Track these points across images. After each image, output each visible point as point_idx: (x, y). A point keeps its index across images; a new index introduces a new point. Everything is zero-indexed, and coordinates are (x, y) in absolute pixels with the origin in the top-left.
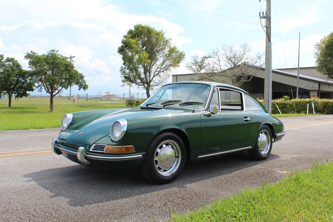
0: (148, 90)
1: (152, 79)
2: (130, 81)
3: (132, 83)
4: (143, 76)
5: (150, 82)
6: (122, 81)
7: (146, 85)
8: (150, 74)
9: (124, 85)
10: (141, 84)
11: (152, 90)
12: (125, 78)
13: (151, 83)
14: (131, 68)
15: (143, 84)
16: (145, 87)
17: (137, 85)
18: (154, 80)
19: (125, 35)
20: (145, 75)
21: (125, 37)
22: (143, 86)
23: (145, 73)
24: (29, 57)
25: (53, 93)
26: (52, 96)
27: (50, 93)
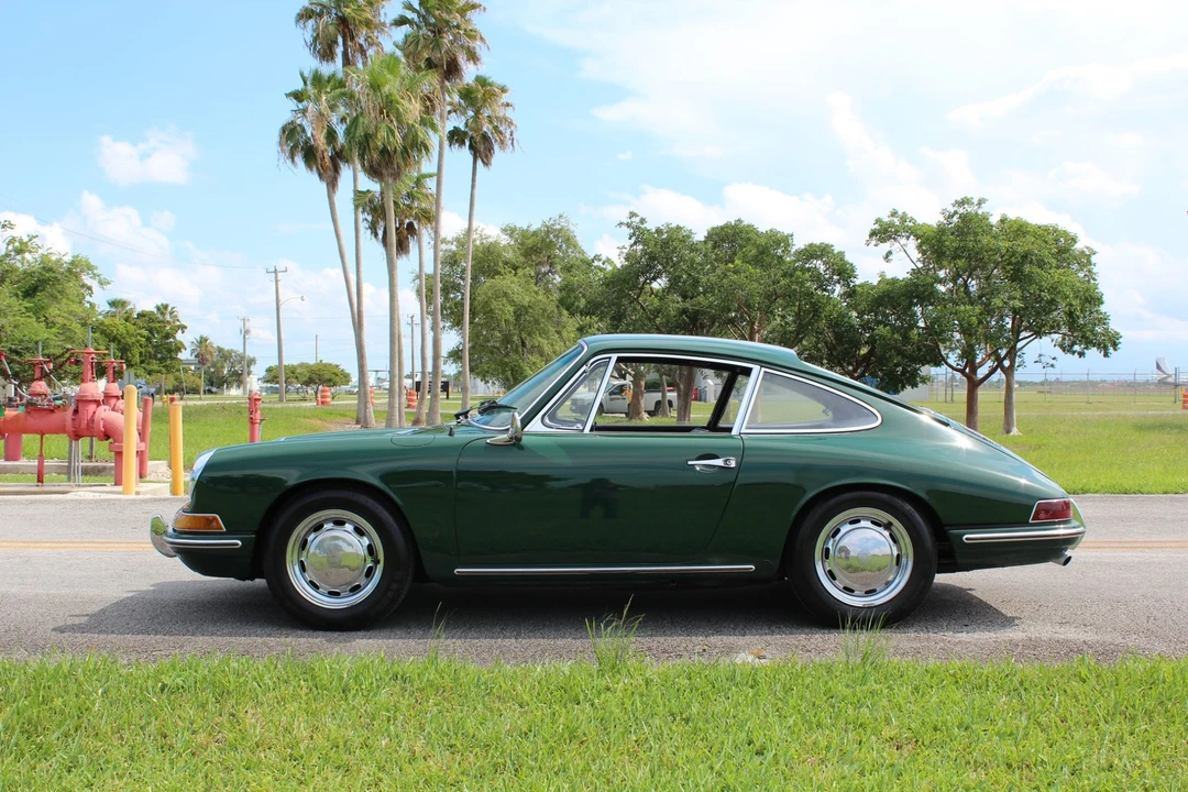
24: (883, 233)
25: (974, 370)
26: (973, 385)
27: (962, 371)
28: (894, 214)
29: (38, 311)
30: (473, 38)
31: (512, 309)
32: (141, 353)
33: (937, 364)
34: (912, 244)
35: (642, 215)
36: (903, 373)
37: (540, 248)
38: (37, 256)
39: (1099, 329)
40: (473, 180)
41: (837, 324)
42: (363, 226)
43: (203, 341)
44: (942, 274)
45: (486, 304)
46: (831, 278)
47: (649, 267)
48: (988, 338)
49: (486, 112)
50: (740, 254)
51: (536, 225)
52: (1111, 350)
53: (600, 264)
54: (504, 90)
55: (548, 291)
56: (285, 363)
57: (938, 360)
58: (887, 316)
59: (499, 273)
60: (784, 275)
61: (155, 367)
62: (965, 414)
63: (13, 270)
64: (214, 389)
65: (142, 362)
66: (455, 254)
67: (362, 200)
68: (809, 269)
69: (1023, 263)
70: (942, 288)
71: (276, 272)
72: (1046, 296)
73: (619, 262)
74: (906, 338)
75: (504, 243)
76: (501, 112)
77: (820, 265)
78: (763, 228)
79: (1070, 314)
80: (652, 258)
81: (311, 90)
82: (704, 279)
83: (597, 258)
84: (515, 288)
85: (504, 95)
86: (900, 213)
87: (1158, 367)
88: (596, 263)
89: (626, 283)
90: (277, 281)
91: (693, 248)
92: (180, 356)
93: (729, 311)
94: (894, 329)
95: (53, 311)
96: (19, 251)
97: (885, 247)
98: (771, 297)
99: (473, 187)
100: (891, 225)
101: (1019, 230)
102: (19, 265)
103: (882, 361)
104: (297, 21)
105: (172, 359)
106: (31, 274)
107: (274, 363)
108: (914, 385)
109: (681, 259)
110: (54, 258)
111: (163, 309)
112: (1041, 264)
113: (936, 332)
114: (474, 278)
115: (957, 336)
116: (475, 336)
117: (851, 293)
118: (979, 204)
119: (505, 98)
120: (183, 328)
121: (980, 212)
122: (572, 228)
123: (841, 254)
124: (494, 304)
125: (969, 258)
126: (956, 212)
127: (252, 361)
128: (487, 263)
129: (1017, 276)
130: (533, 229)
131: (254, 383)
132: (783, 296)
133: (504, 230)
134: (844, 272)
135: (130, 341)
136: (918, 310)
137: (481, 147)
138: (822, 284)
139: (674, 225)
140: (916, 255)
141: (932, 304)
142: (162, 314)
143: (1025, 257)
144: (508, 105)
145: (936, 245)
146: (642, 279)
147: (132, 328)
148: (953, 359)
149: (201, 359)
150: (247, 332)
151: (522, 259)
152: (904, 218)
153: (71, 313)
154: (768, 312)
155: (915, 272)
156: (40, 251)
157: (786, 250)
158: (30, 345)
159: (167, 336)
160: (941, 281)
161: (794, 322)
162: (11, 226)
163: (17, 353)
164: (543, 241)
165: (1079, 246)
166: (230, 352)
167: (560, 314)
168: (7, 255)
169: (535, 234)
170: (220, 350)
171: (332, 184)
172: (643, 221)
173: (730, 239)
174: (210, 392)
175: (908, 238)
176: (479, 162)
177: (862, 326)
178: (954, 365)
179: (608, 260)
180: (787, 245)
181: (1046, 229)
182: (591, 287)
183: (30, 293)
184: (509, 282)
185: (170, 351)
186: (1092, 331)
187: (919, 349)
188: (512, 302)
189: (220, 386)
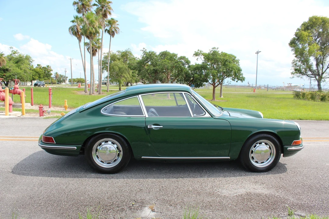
0: (319, 81)
1: (325, 71)
2: (301, 73)
3: (302, 75)
4: (314, 67)
5: (323, 73)
6: (291, 74)
7: (317, 77)
8: (323, 66)
9: (293, 77)
10: (312, 76)
11: (324, 82)
12: (296, 70)
13: (324, 75)
14: (302, 60)
15: (314, 76)
16: (316, 79)
17: (308, 77)
18: (328, 72)
19: (298, 28)
20: (317, 67)
21: (298, 29)
22: (315, 78)
23: (317, 65)
24: (196, 54)
25: (215, 84)
26: (214, 87)
27: (212, 84)
28: (198, 50)
29: (18, 67)
30: (110, 9)
31: (118, 68)
32: (43, 76)
33: (207, 82)
34: (203, 57)
35: (146, 49)
36: (200, 84)
37: (125, 55)
38: (18, 54)
39: (241, 76)
40: (110, 40)
41: (186, 73)
42: (86, 49)
43: (56, 73)
44: (208, 63)
45: (113, 67)
46: (185, 63)
47: (147, 60)
48: (218, 77)
49: (113, 26)
50: (166, 57)
51: (124, 51)
52: (243, 81)
53: (137, 59)
54: (117, 21)
55: (126, 64)
56: (73, 78)
57: (207, 81)
58: (197, 72)
59: (115, 60)
60: (176, 63)
61: (46, 78)
62: (213, 92)
63: (13, 57)
64: (59, 83)
65: (43, 77)
66: (107, 56)
67: (86, 44)
68: (181, 62)
69: (226, 62)
70: (208, 66)
71: (71, 59)
72: (231, 69)
73: (141, 58)
74: (201, 77)
75: (117, 54)
76: (116, 26)
77: (183, 61)
78: (171, 52)
79: (235, 73)
80: (148, 58)
81: (75, 20)
82: (158, 63)
83: (136, 58)
84: (119, 64)
85: (117, 22)
86: (200, 50)
87: (248, 83)
88: (136, 59)
89: (142, 63)
90: (71, 61)
91: (156, 56)
92: (52, 76)
93: (163, 70)
94: (199, 75)
95: (22, 66)
96: (14, 53)
97: (197, 57)
98: (172, 67)
99: (110, 42)
100: (198, 53)
101: (225, 55)
102: (14, 56)
103: (195, 81)
104: (73, 5)
105: (50, 77)
106: (17, 59)
107: (71, 78)
108: (202, 86)
109: (154, 58)
110: (22, 55)
111: (48, 66)
112: (230, 62)
113: (207, 75)
114: (111, 61)
115: (212, 77)
116: (110, 74)
117: (189, 67)
118: (217, 48)
119: (117, 23)
120: (52, 70)
121: (217, 51)
122: (131, 51)
123: (188, 58)
124: (114, 67)
125: (215, 60)
126: (212, 50)
127: (67, 77)
128: (113, 58)
129: (224, 65)
130: (123, 51)
131: (67, 82)
132: (175, 67)
133: (117, 51)
134: (188, 62)
135: (41, 73)
136: (203, 71)
137: (112, 33)
138: (183, 64)
139: (152, 51)
140: (203, 59)
141: (206, 70)
142: (48, 67)
143: (226, 60)
144: (118, 25)
145: (208, 57)
146: (145, 62)
147: (41, 70)
148: (210, 81)
149: (56, 77)
150: (66, 71)
151: (121, 58)
152: (201, 52)
153: (26, 67)
154: (172, 70)
155: (203, 63)
156: (19, 54)
157: (176, 57)
158: (16, 74)
159: (49, 72)
160: (209, 65)
161: (177, 72)
162: (12, 48)
163: (13, 75)
164: (125, 54)
165: (236, 59)
166: (62, 75)
167: (129, 69)
168: (12, 54)
169: (123, 52)
170: (60, 75)
171: (80, 41)
172: (146, 50)
173: (164, 54)
174: (58, 84)
175: (202, 55)
176: (112, 37)
177: (191, 74)
178: (210, 83)
179: (139, 58)
180: (176, 56)
181: (230, 55)
182: (134, 64)
183: (17, 62)
184: (117, 62)
185: (49, 75)
186: (239, 77)
187: (203, 79)
188: (118, 67)
189: (60, 82)
